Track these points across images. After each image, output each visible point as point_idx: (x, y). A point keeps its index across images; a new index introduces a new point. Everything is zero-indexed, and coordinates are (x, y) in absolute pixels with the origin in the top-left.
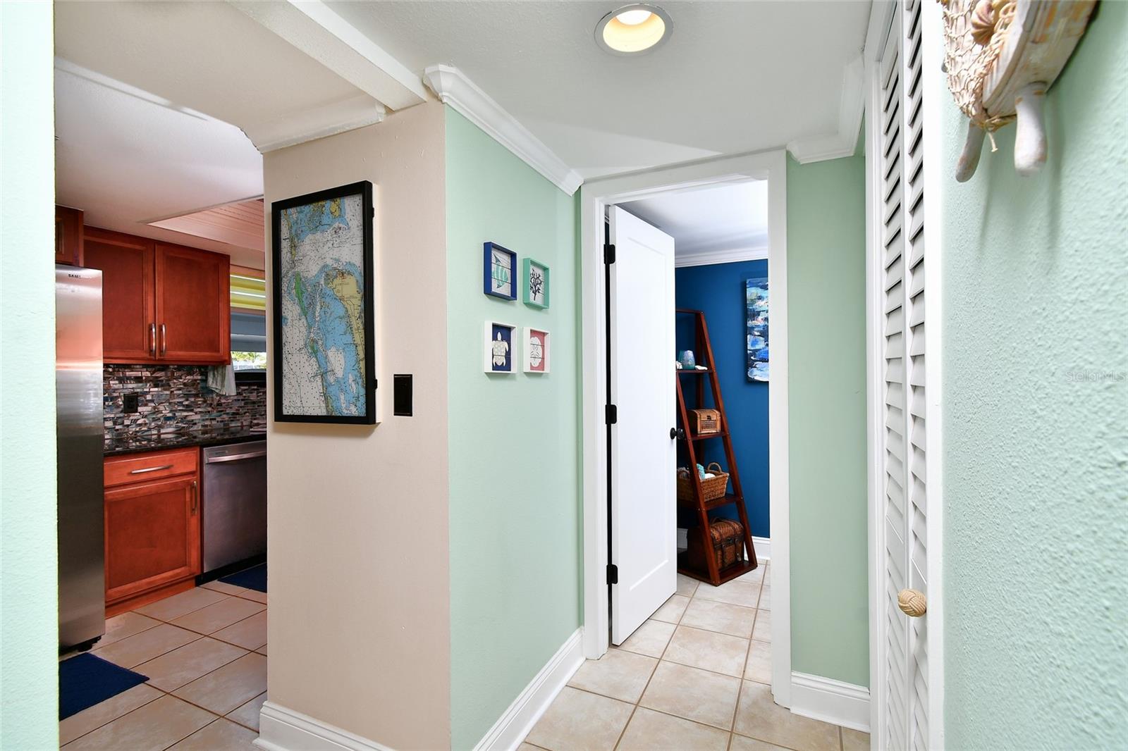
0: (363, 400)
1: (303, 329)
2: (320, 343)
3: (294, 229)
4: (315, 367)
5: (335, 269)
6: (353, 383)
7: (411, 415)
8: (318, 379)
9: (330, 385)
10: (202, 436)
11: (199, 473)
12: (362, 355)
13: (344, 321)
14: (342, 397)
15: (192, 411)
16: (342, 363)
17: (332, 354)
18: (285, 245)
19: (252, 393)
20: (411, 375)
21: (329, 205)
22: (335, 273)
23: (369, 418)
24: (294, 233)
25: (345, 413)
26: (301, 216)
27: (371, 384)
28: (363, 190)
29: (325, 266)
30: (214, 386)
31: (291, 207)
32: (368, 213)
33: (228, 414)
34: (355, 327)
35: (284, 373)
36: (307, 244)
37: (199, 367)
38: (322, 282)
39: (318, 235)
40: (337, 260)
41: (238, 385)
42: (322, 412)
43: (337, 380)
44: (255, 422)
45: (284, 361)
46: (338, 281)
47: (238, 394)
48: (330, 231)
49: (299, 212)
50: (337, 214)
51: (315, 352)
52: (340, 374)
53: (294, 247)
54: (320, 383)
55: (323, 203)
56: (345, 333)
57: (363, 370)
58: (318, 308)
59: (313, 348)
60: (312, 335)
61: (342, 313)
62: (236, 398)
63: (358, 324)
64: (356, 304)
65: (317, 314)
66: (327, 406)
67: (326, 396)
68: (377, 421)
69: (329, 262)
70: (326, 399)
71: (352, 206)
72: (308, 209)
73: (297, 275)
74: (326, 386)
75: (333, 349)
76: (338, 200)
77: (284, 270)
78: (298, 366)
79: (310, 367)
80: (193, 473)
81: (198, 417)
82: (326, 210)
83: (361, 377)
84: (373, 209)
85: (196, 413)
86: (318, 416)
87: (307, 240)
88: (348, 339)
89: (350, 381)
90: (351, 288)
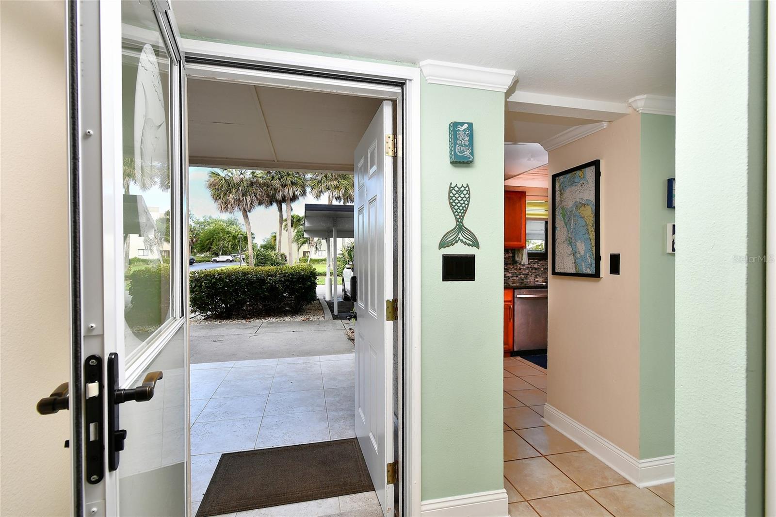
0: (594, 266)
1: (565, 232)
2: (573, 238)
3: (562, 185)
4: (571, 250)
5: (581, 203)
6: (589, 258)
7: (619, 274)
8: (572, 256)
9: (577, 259)
10: (512, 285)
11: (512, 301)
12: (594, 244)
13: (585, 228)
14: (583, 264)
15: (508, 272)
16: (584, 248)
17: (578, 244)
18: (557, 193)
19: (535, 264)
20: (619, 254)
21: (578, 173)
22: (581, 205)
23: (597, 275)
24: (561, 187)
25: (585, 272)
26: (565, 179)
27: (598, 258)
28: (596, 164)
29: (576, 202)
30: (518, 259)
31: (560, 176)
32: (598, 174)
33: (523, 274)
34: (590, 230)
35: (556, 253)
36: (567, 193)
37: (512, 250)
38: (575, 210)
39: (573, 187)
40: (582, 199)
41: (529, 259)
42: (574, 271)
43: (581, 256)
44: (537, 279)
45: (556, 247)
46: (582, 208)
47: (529, 264)
48: (579, 185)
49: (564, 178)
50: (582, 177)
51: (570, 243)
52: (582, 254)
53: (561, 194)
54: (572, 257)
55: (575, 172)
56: (585, 234)
57: (594, 252)
58: (572, 222)
59: (570, 242)
60: (569, 235)
61: (584, 224)
62: (527, 266)
63: (592, 229)
64: (591, 220)
65: (572, 225)
66: (576, 269)
67: (576, 264)
68: (601, 277)
69: (578, 200)
70: (575, 265)
71: (590, 172)
72: (568, 176)
73: (563, 208)
74: (575, 259)
75: (579, 241)
76: (583, 170)
77: (557, 206)
78: (563, 249)
79: (569, 250)
80: (510, 301)
81: (510, 275)
82: (577, 175)
83: (593, 255)
84: (600, 172)
85: (510, 273)
86: (571, 273)
87: (567, 191)
88: (586, 236)
89: (587, 257)
90: (589, 212)
